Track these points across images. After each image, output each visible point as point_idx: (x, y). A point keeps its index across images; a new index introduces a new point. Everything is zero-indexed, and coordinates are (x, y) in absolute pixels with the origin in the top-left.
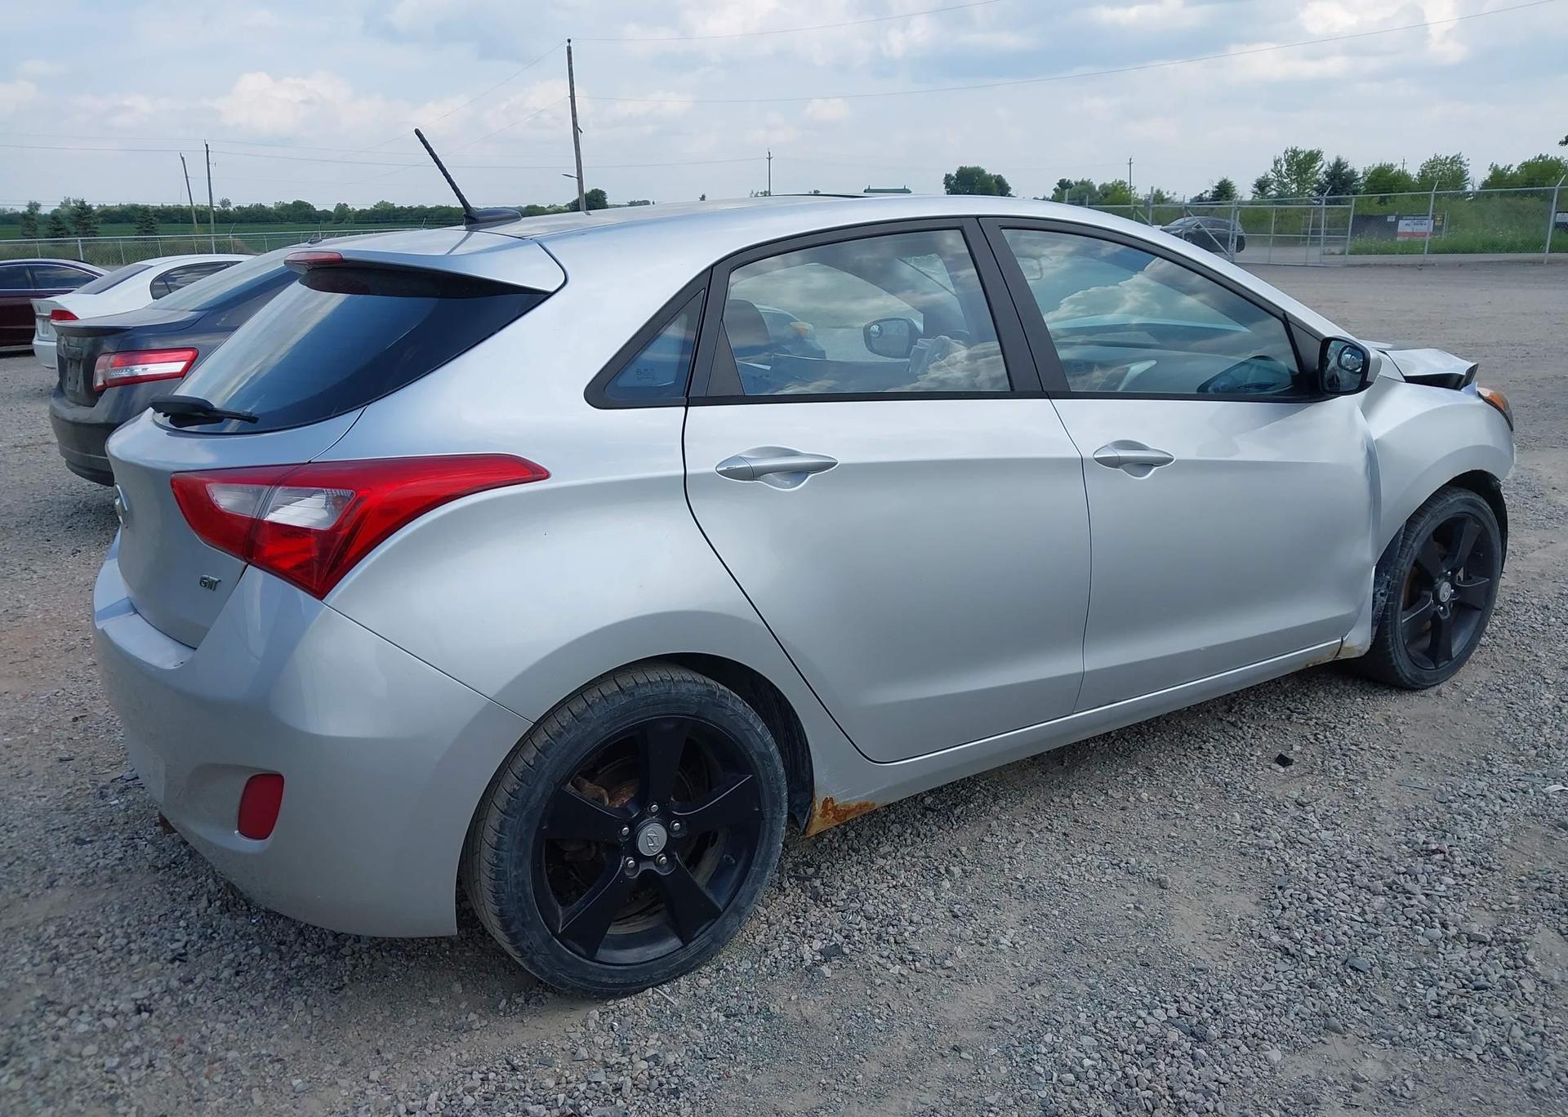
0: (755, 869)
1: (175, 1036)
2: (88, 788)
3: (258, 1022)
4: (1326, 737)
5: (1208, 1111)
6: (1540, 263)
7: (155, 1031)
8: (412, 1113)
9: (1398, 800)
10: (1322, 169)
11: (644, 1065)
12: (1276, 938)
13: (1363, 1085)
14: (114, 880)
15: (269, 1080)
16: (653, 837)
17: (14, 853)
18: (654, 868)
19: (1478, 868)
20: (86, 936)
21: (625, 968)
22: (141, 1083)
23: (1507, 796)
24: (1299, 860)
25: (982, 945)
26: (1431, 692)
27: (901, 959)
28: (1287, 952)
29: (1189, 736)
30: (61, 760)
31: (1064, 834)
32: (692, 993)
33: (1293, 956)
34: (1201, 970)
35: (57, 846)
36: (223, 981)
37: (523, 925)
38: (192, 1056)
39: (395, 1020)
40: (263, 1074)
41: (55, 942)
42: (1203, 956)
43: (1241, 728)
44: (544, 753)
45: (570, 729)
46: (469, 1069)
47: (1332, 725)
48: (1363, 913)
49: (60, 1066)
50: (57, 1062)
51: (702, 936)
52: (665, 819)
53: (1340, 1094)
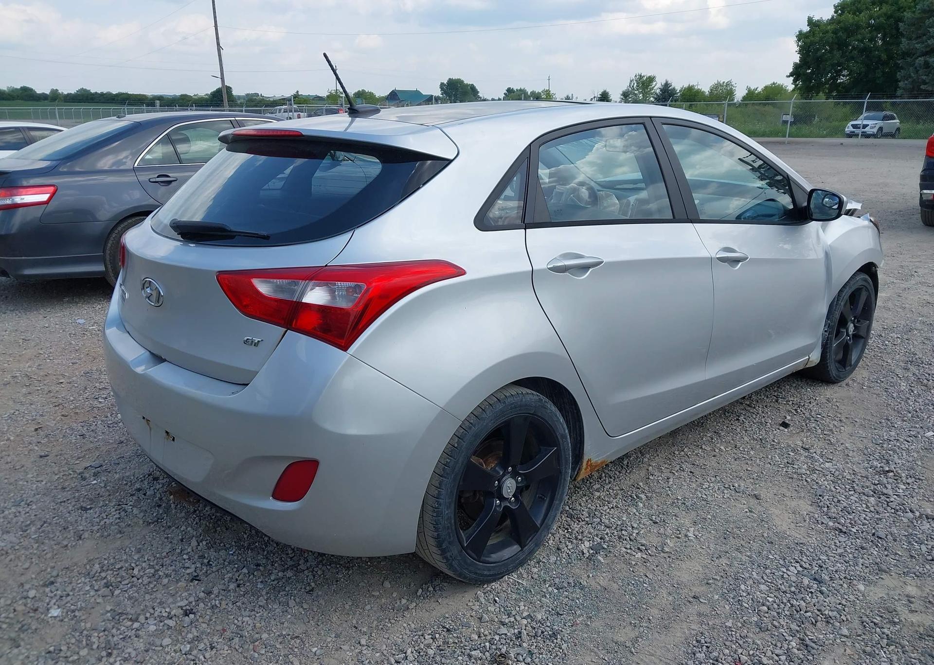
0: (556, 502)
1: (219, 628)
2: (71, 474)
3: (270, 615)
4: (801, 411)
5: (843, 621)
6: (783, 143)
7: (204, 625)
8: (399, 662)
9: (854, 444)
10: (657, 86)
11: (525, 622)
12: (831, 524)
13: (913, 599)
14: (122, 532)
15: (296, 650)
16: (509, 486)
17: (40, 519)
18: (509, 505)
19: (913, 479)
20: (124, 569)
21: (494, 565)
22: (213, 659)
23: (908, 439)
24: (822, 480)
25: (678, 538)
26: (843, 383)
27: (639, 549)
28: (841, 531)
29: (728, 413)
30: (41, 457)
31: (691, 472)
32: (530, 577)
33: (845, 533)
34: (802, 544)
35: (69, 513)
36: (232, 591)
37: (449, 543)
38: (238, 639)
39: (357, 606)
40: (290, 646)
41: (103, 575)
42: (798, 535)
43: (754, 408)
44: (462, 439)
45: (475, 424)
46: (420, 633)
47: (802, 404)
48: (867, 507)
49: (150, 653)
50: (147, 651)
51: (530, 543)
52: (514, 475)
53: (904, 605)
